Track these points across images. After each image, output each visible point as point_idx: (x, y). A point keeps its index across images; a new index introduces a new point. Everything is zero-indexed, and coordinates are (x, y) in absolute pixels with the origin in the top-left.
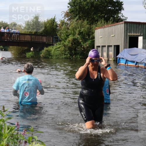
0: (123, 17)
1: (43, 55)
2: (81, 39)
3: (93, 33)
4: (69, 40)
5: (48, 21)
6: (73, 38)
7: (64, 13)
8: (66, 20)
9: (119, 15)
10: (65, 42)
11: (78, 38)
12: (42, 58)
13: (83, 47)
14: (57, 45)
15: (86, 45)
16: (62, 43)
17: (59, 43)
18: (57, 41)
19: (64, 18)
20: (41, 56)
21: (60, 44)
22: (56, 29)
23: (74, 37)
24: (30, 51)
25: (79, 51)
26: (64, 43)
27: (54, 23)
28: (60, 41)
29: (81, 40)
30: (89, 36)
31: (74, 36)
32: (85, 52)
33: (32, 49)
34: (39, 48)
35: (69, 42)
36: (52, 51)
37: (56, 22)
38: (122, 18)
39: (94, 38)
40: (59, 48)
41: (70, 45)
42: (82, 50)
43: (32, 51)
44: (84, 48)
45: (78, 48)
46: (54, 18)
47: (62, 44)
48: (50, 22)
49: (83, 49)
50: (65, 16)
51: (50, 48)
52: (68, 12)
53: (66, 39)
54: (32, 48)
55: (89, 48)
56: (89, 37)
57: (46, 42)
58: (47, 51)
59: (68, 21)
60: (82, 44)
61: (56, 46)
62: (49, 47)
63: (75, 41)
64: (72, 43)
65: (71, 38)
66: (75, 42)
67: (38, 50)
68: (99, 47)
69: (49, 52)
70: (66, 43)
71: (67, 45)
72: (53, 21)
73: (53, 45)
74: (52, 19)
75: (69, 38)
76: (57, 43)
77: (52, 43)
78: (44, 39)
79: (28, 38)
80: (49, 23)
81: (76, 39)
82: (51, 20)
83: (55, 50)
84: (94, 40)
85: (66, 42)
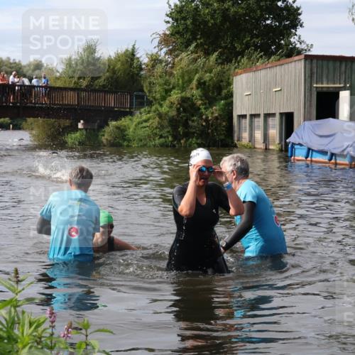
0: (301, 43)
1: (107, 139)
2: (202, 100)
3: (229, 84)
4: (172, 101)
5: (118, 58)
6: (182, 98)
7: (158, 36)
8: (163, 54)
9: (292, 40)
10: (161, 105)
11: (193, 96)
12: (105, 146)
13: (204, 117)
14: (141, 113)
15: (212, 113)
16: (154, 108)
17: (147, 108)
18: (141, 105)
19: (157, 50)
20: (102, 142)
21: (149, 112)
22: (138, 74)
23: (183, 94)
24: (76, 129)
25: (195, 127)
26: (160, 109)
27: (132, 60)
28: (150, 104)
29: (200, 102)
30: (219, 91)
31: (182, 92)
32: (210, 131)
33: (80, 126)
34: (98, 121)
35: (171, 107)
36: (129, 128)
37: (138, 58)
38: (298, 46)
39: (230, 95)
40: (146, 121)
41: (173, 113)
42: (202, 125)
43: (80, 129)
44: (207, 120)
45: (193, 121)
46: (133, 49)
47: (155, 112)
48: (123, 59)
49: (204, 124)
50: (160, 43)
51: (124, 121)
52: (168, 32)
53: (164, 99)
54: (82, 121)
55: (219, 121)
56: (219, 94)
57: (114, 107)
58: (118, 128)
59: (167, 57)
60: (203, 110)
61: (141, 115)
62: (123, 119)
63: (185, 105)
64: (178, 110)
65: (175, 96)
66: (187, 106)
67: (96, 127)
68: (244, 116)
69: (121, 131)
70: (164, 109)
71: (166, 114)
72: (131, 56)
73: (131, 114)
74: (127, 50)
75: (170, 96)
76: (142, 110)
77: (130, 108)
78: (111, 101)
79: (71, 99)
80: (119, 60)
81: (189, 98)
82: (125, 53)
83: (136, 126)
84: (232, 102)
85: (165, 106)
